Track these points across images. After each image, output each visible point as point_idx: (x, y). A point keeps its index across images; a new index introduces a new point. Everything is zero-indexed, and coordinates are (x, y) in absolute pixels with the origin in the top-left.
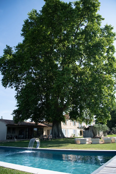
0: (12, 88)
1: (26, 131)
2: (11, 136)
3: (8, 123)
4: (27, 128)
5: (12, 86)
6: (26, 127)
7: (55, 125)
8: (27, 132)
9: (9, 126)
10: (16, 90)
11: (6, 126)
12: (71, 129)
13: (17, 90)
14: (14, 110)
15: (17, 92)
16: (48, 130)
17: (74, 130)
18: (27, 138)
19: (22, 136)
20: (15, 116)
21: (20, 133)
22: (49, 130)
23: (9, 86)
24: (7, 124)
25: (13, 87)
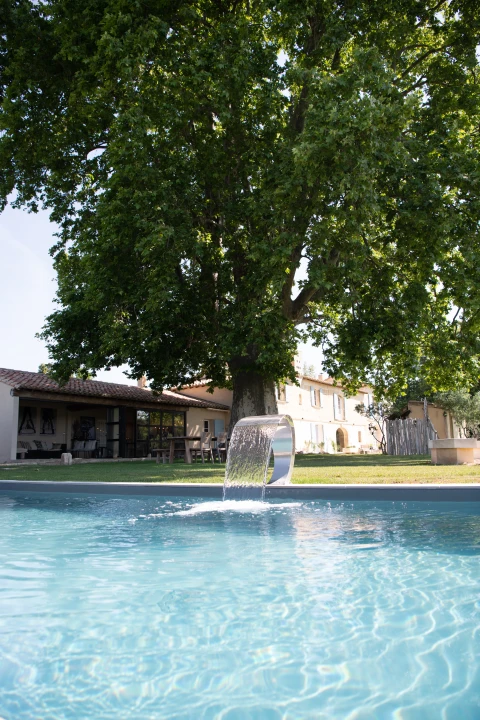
0: (35, 209)
1: (111, 424)
2: (38, 443)
3: (24, 382)
4: (112, 408)
5: (33, 199)
6: (107, 403)
7: (245, 398)
8: (116, 429)
9: (28, 395)
10: (55, 217)
11: (15, 395)
12: (303, 422)
13: (63, 221)
14: (53, 313)
15: (60, 230)
16: (206, 423)
17: (314, 424)
18: (116, 455)
19: (91, 446)
20: (55, 343)
21: (81, 434)
22: (213, 421)
23: (17, 202)
24: (17, 386)
25: (40, 204)
